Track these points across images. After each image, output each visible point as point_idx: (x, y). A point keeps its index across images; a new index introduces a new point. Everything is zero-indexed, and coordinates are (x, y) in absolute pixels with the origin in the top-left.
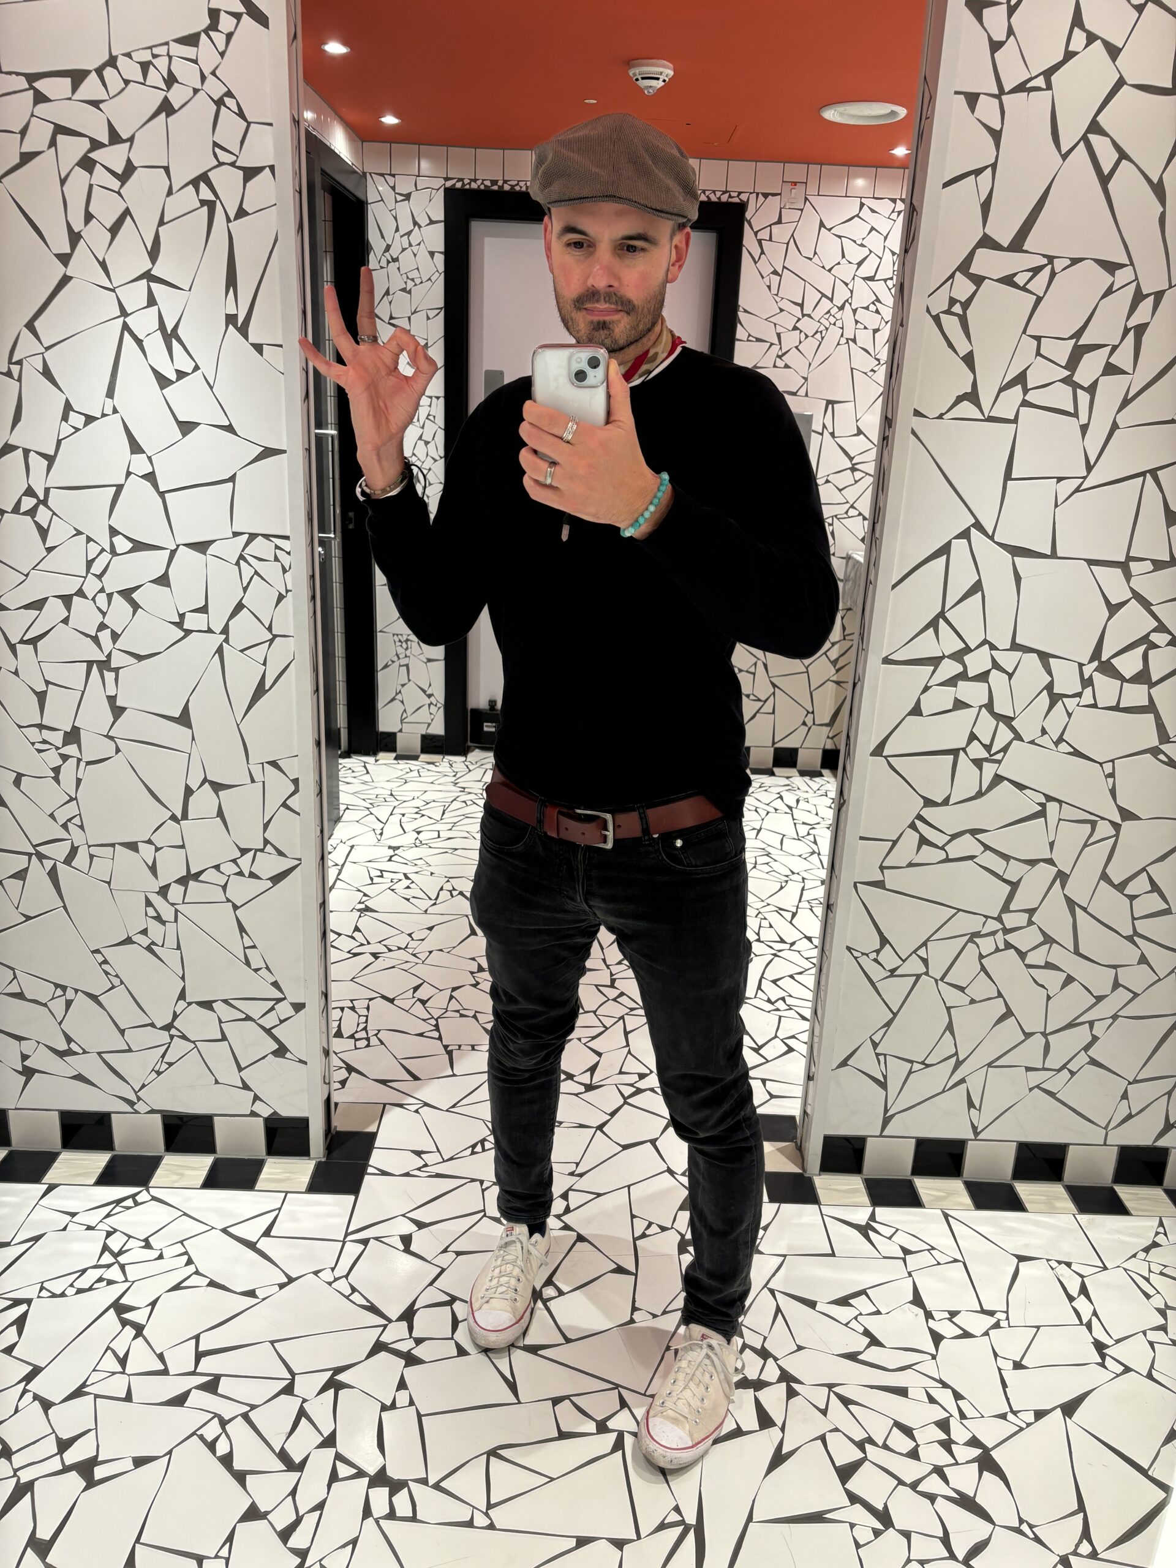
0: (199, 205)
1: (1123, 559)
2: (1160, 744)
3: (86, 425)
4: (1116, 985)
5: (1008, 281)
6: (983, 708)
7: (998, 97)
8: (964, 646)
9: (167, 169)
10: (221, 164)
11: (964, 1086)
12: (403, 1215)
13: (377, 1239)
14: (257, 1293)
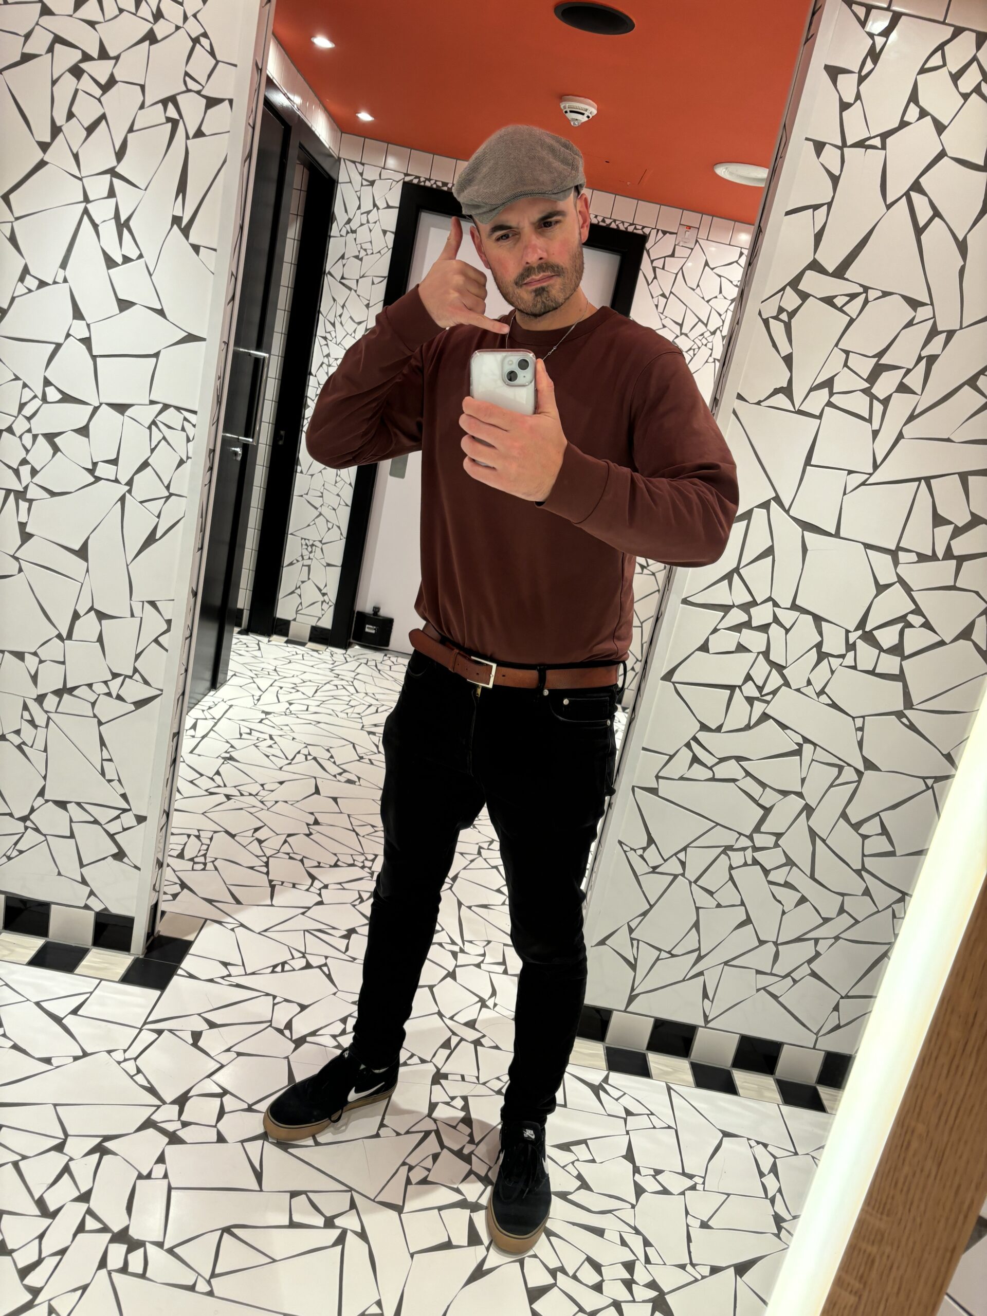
0: (164, 120)
1: (893, 548)
2: (905, 709)
3: (39, 287)
4: (842, 911)
5: (829, 301)
6: (761, 655)
7: (841, 148)
8: (752, 599)
9: (143, 87)
10: (188, 91)
11: (701, 978)
12: (199, 1015)
13: (170, 1031)
14: (52, 1061)
